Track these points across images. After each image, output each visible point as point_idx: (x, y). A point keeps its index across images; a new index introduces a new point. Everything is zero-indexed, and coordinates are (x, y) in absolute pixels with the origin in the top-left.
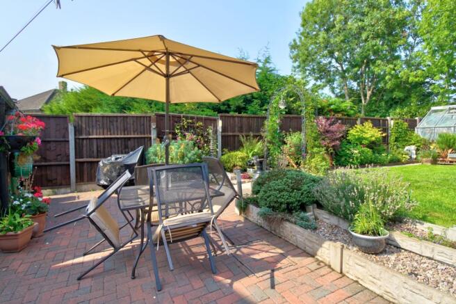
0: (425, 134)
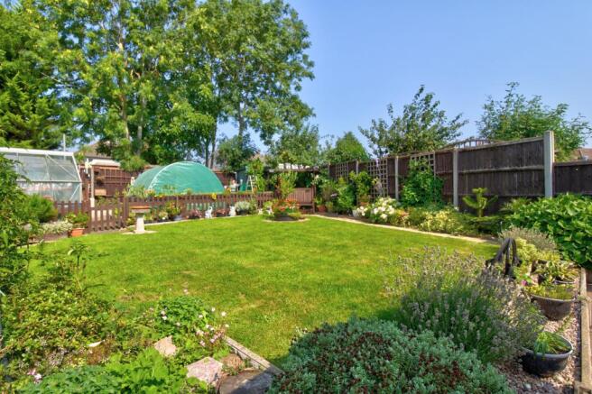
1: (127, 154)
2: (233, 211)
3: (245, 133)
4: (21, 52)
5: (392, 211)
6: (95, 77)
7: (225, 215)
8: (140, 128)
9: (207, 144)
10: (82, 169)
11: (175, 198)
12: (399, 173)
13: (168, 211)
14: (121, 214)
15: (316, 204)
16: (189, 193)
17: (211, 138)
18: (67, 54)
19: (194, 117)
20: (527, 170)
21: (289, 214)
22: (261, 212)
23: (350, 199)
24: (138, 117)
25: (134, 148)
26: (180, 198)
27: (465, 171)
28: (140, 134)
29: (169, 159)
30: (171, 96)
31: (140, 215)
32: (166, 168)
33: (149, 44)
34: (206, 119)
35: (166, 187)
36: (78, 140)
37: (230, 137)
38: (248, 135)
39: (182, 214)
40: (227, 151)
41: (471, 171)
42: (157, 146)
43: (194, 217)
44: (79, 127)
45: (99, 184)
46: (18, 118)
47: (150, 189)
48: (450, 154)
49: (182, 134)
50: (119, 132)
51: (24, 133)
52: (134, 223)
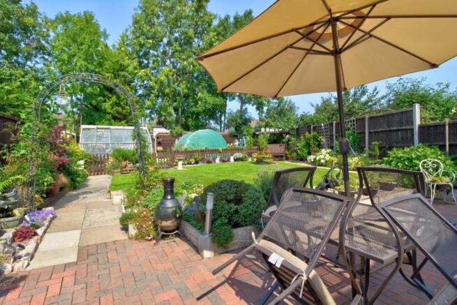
0: (88, 149)
1: (173, 125)
2: (232, 159)
3: (244, 108)
4: (120, 73)
5: (328, 157)
6: (156, 82)
7: (227, 161)
8: (180, 110)
9: (221, 116)
10: (152, 136)
11: (198, 151)
12: (336, 133)
13: (195, 159)
14: (171, 160)
15: (287, 154)
16: (206, 148)
17: (223, 112)
18: (142, 72)
19: (211, 100)
20: (405, 129)
21: (264, 160)
22: (250, 160)
23: (305, 151)
24: (179, 104)
25: (177, 122)
26: (201, 151)
27: (372, 131)
28: (180, 113)
29: (197, 128)
30: (197, 89)
31: (180, 160)
32: (194, 134)
33: (184, 60)
34: (219, 100)
35: (193, 145)
36: (148, 119)
37: (235, 111)
38: (246, 109)
39: (202, 160)
40: (232, 120)
41: (376, 130)
42: (190, 120)
43: (209, 162)
44: (148, 111)
45: (159, 144)
46: (120, 109)
47: (185, 146)
48: (363, 119)
49: (204, 111)
50: (169, 113)
51: (122, 117)
52: (177, 165)
